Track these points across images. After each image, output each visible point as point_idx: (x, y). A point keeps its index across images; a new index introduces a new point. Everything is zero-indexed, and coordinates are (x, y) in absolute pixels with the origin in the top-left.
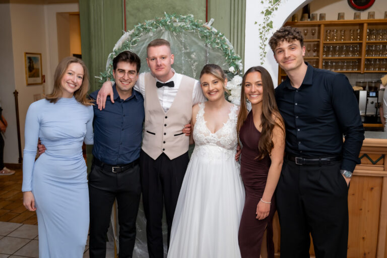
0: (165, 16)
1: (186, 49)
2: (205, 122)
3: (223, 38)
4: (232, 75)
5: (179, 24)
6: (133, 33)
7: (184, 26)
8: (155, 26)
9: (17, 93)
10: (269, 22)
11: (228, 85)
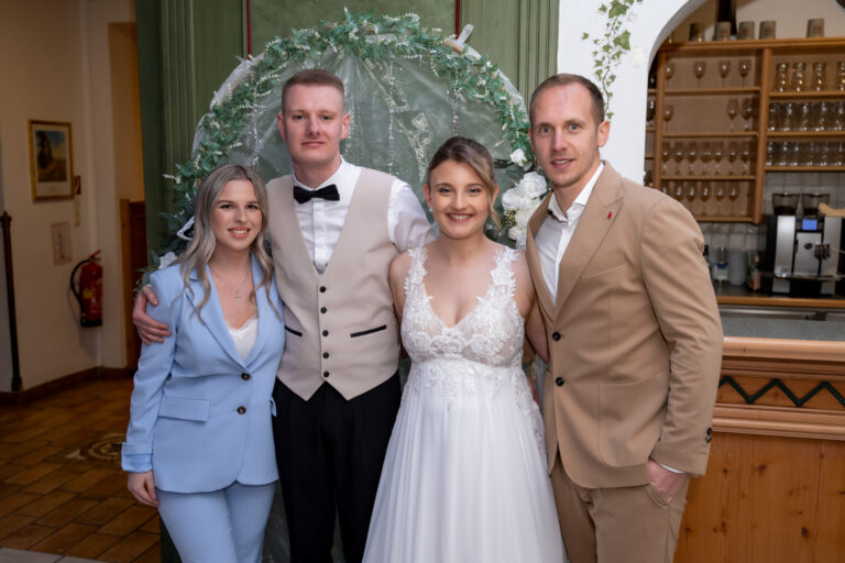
0: (344, 18)
1: (400, 104)
2: (427, 299)
3: (495, 74)
4: (519, 173)
5: (381, 38)
6: (261, 63)
7: (392, 43)
8: (319, 44)
9: (10, 219)
10: (620, 33)
11: (509, 199)
